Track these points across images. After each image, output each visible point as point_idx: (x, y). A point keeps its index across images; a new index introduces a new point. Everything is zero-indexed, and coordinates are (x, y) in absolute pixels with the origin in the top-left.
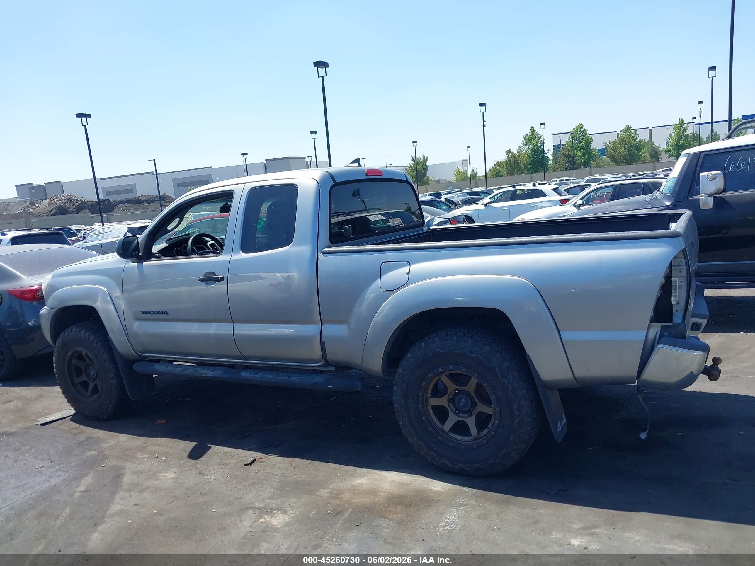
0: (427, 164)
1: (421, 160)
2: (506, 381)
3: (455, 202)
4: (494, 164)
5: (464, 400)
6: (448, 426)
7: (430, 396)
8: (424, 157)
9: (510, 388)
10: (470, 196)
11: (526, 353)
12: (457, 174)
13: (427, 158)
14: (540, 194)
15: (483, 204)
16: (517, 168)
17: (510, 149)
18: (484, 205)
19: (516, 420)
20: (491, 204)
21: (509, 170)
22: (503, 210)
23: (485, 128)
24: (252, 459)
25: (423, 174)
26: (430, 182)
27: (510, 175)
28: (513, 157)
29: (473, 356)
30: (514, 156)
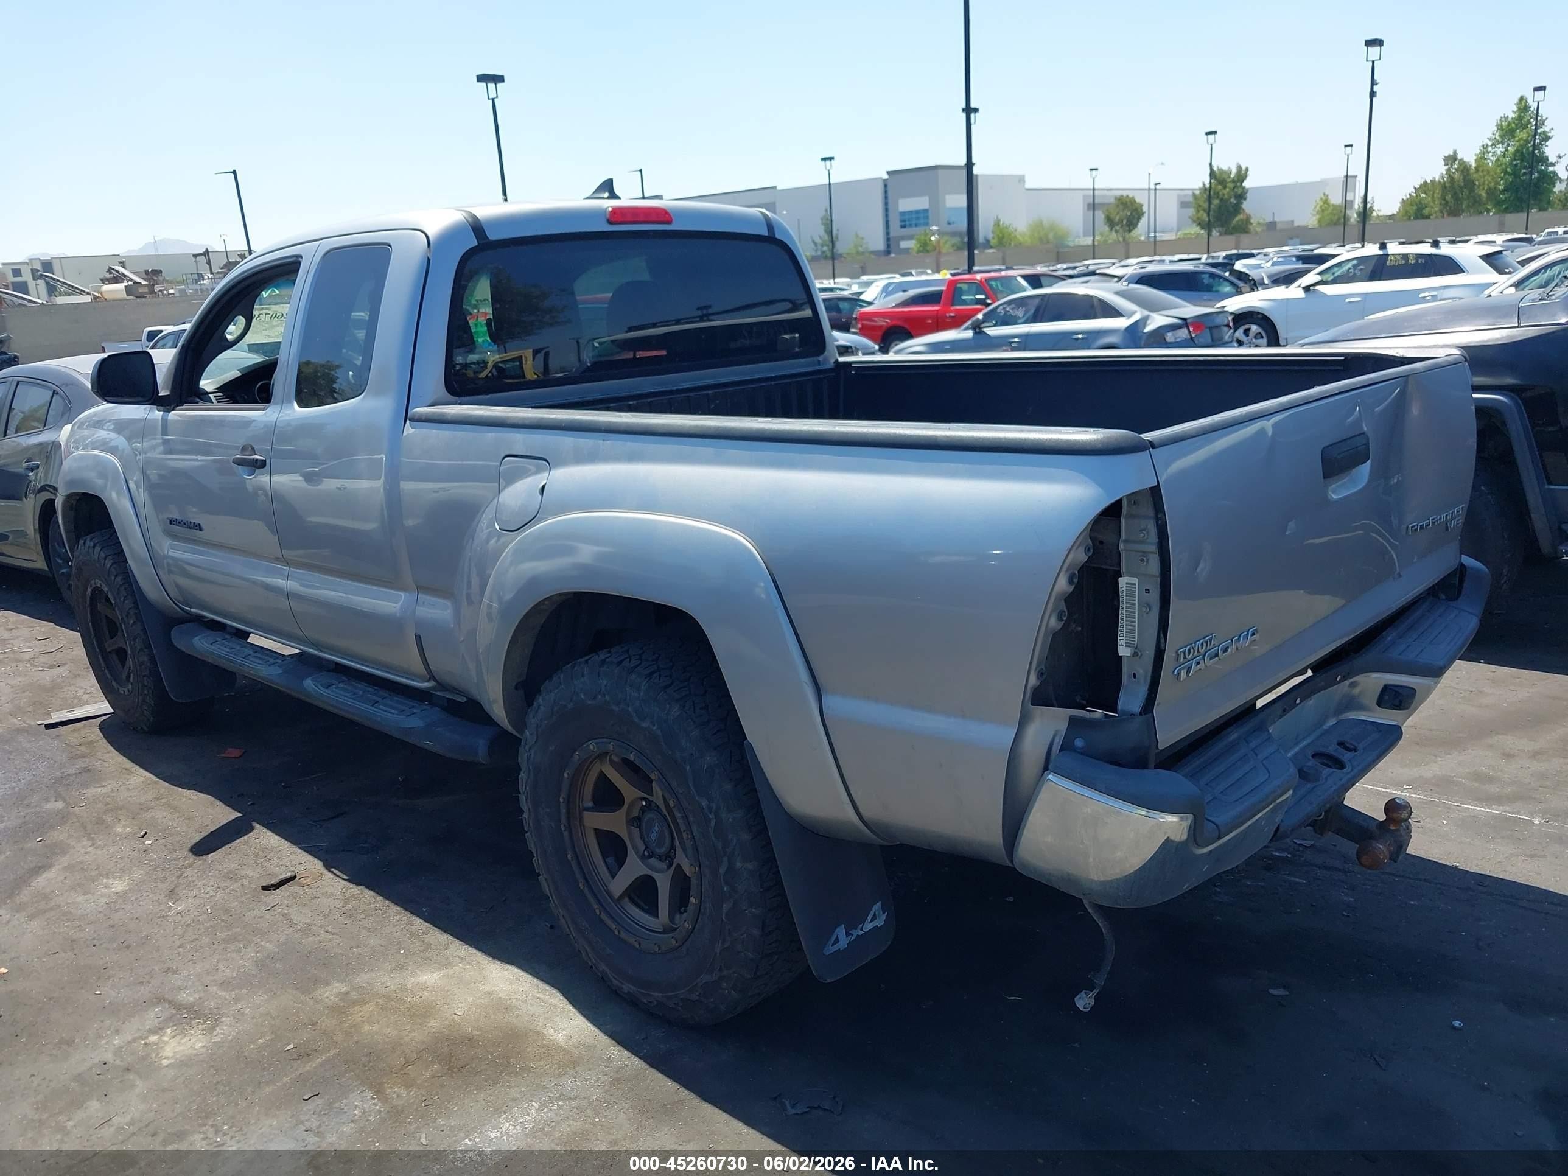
0: (1244, 184)
1: (1232, 176)
2: (704, 803)
3: (1253, 279)
4: (1415, 188)
5: (656, 828)
6: (619, 884)
7: (591, 804)
8: (1239, 168)
9: (713, 823)
10: (1303, 263)
11: (746, 739)
12: (1323, 211)
13: (1247, 169)
14: (1450, 266)
15: (1299, 286)
16: (1468, 198)
17: (1455, 152)
18: (1304, 288)
19: (726, 907)
20: (1317, 287)
21: (1447, 202)
22: (1350, 302)
23: (1374, 99)
24: (289, 875)
25: (1233, 207)
26: (1251, 227)
27: (1449, 215)
28: (1462, 172)
29: (644, 725)
30: (1464, 168)
